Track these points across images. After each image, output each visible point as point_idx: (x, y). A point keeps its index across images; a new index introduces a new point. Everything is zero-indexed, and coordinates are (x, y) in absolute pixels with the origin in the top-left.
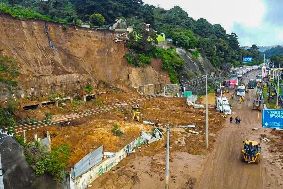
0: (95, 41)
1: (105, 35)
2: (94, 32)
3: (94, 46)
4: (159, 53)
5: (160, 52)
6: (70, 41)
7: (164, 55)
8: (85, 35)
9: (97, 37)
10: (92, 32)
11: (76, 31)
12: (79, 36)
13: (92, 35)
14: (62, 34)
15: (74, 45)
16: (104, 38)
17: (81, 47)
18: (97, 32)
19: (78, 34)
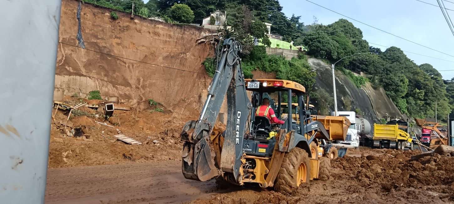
0: (166, 41)
1: (184, 33)
2: (166, 28)
3: (163, 49)
4: (272, 63)
5: (276, 62)
6: (120, 38)
7: (282, 66)
8: (150, 32)
9: (170, 36)
10: (163, 28)
11: (136, 23)
12: (139, 31)
13: (161, 32)
14: (108, 26)
15: (126, 43)
16: (182, 37)
17: (139, 48)
18: (171, 29)
19: (138, 28)
